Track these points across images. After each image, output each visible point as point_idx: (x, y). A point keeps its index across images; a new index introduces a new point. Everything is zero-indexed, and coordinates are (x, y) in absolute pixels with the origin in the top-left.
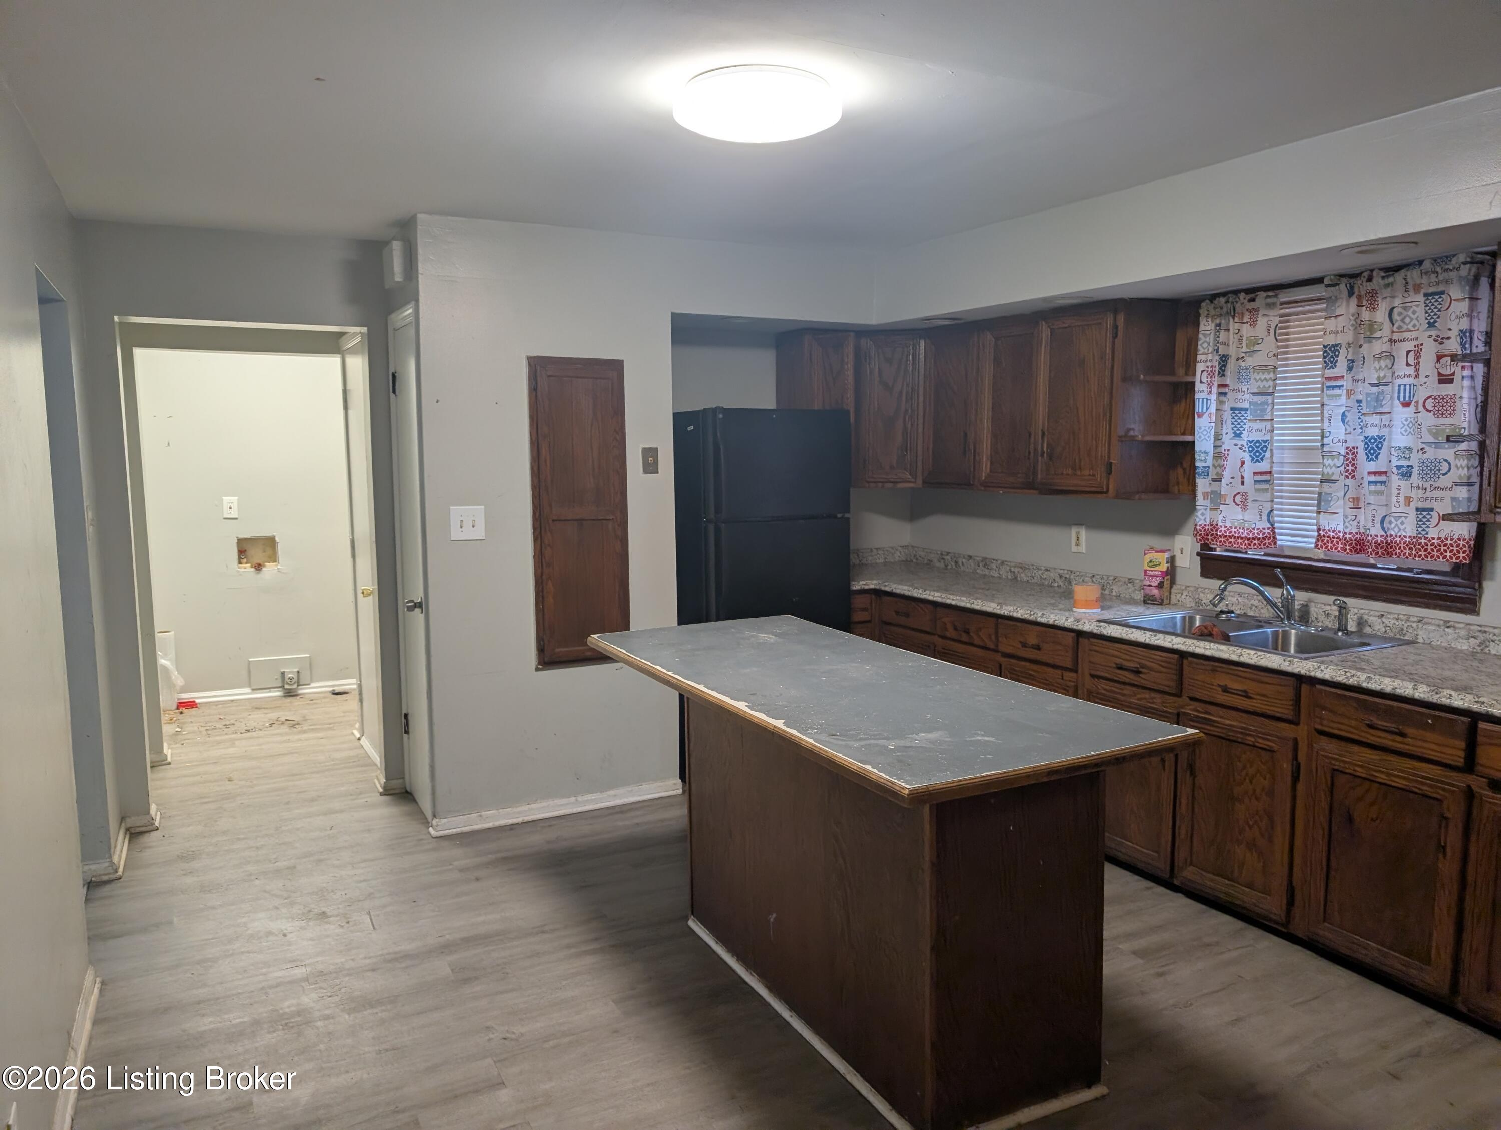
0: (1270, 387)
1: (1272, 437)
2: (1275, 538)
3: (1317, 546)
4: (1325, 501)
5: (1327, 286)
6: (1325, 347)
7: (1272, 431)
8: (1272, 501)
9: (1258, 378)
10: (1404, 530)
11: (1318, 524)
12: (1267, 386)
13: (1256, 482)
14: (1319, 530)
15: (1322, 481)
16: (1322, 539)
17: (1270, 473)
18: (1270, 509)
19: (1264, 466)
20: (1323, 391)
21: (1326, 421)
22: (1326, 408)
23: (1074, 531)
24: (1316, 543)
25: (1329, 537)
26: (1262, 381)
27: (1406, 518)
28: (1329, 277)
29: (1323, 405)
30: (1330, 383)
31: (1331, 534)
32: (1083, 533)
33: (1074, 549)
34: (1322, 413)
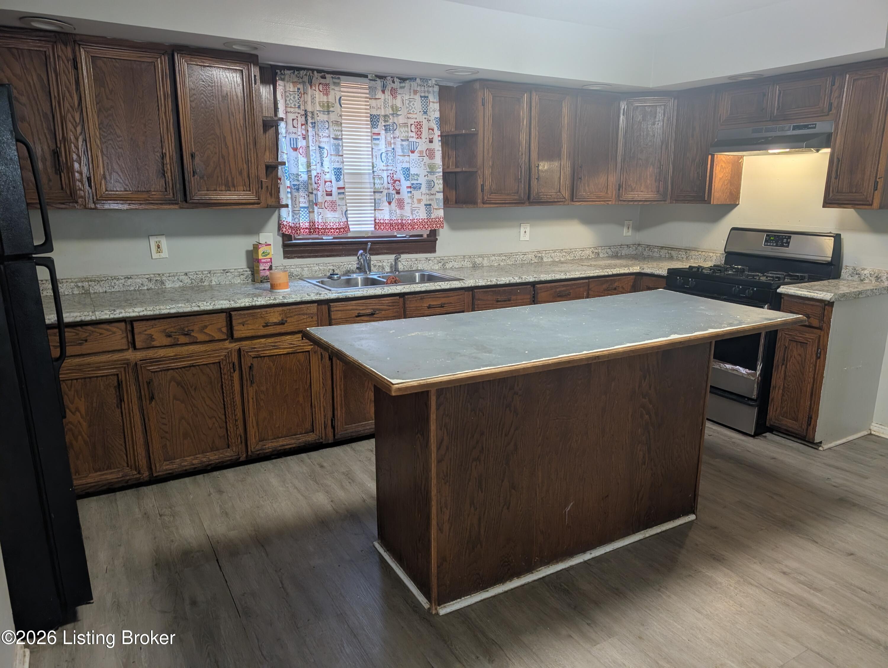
0: (339, 135)
1: (343, 167)
2: (349, 227)
3: (375, 228)
4: (377, 203)
5: (370, 80)
6: (371, 115)
7: (343, 163)
8: (346, 205)
9: (334, 129)
10: (419, 216)
11: (375, 216)
12: (338, 134)
13: (339, 193)
14: (375, 220)
15: (374, 192)
16: (376, 224)
17: (344, 188)
18: (345, 210)
19: (341, 184)
20: (372, 141)
21: (374, 158)
22: (373, 150)
23: (153, 241)
24: (375, 227)
25: (381, 223)
26: (337, 131)
27: (419, 210)
28: (371, 75)
29: (372, 149)
30: (375, 137)
31: (382, 221)
32: (164, 242)
33: (155, 255)
34: (372, 153)
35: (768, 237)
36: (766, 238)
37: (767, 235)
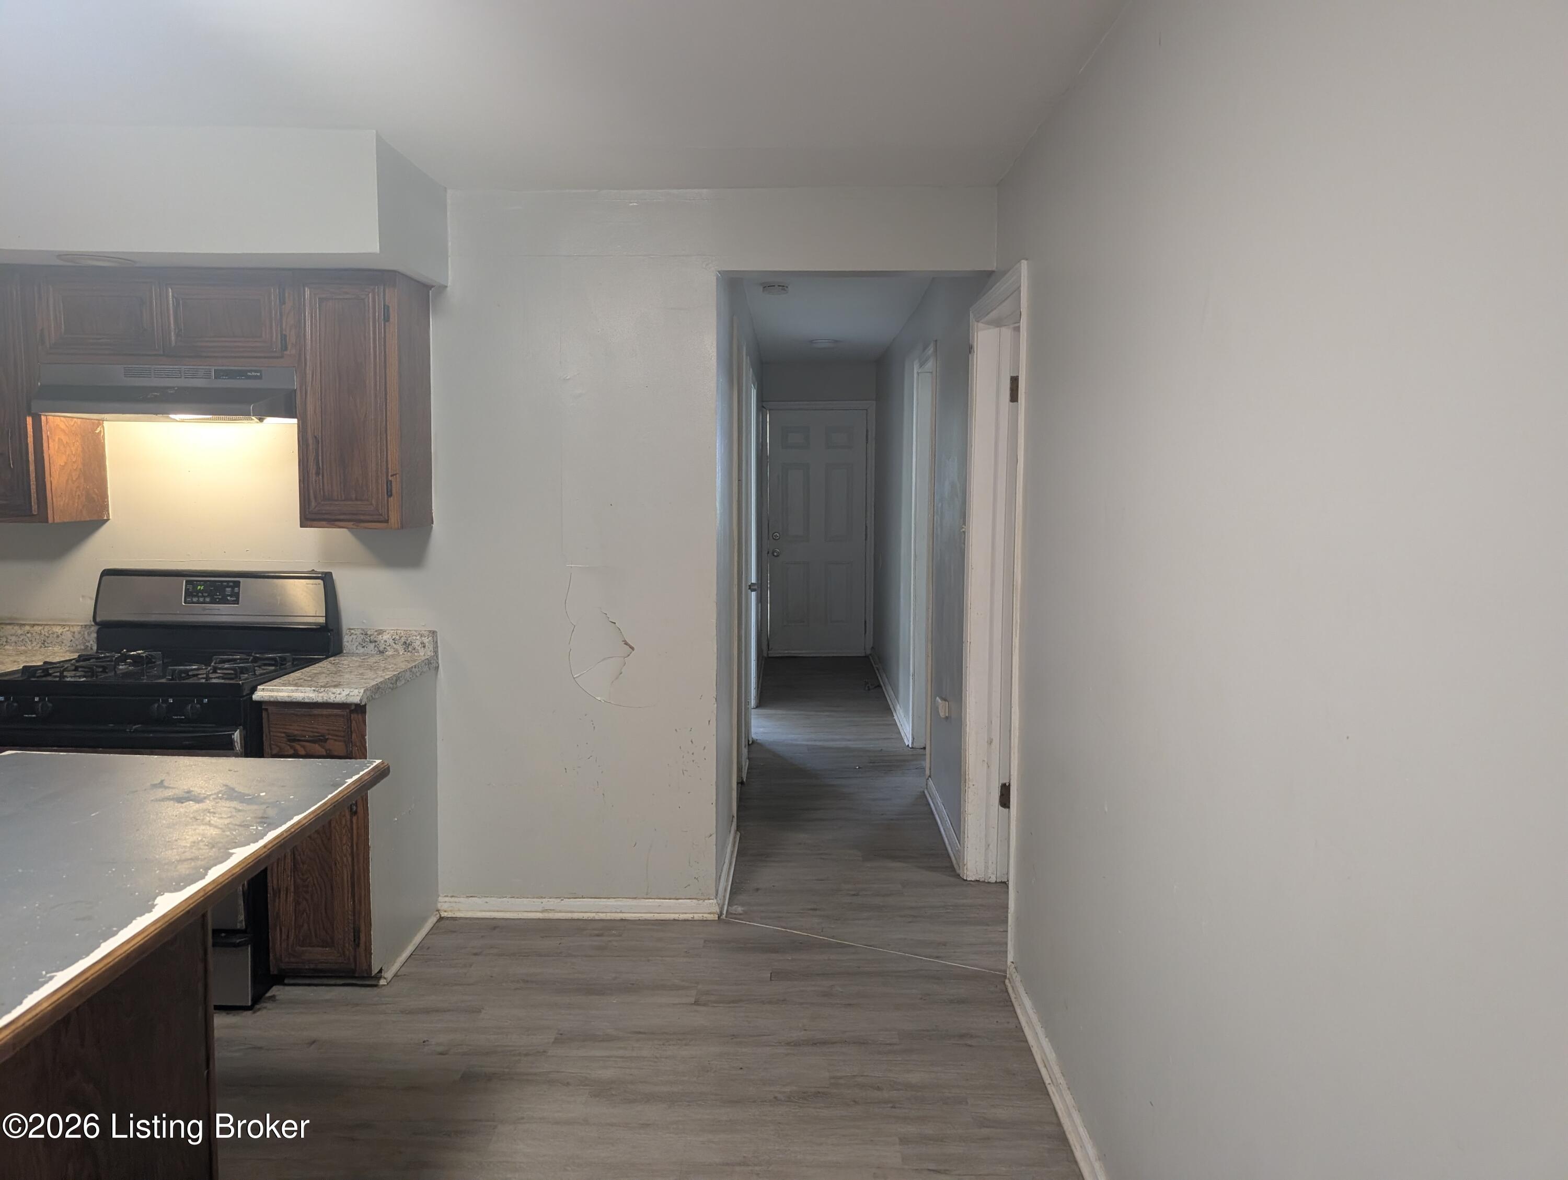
35: (190, 587)
36: (187, 590)
37: (186, 582)
